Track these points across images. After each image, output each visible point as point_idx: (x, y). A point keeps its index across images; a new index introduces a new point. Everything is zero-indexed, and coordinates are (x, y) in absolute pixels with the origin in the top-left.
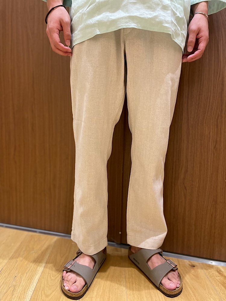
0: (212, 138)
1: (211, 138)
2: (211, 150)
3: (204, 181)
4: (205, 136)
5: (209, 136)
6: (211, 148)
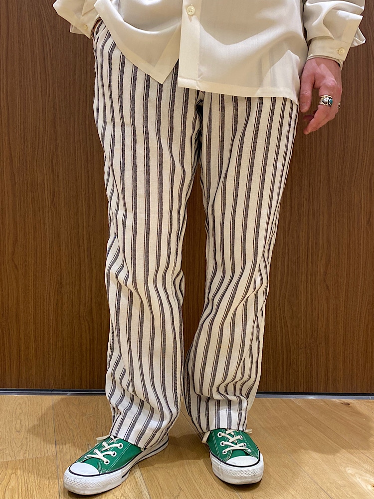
0: (364, 208)
2: (363, 226)
3: (354, 274)
4: (354, 206)
5: (360, 206)
6: (363, 222)
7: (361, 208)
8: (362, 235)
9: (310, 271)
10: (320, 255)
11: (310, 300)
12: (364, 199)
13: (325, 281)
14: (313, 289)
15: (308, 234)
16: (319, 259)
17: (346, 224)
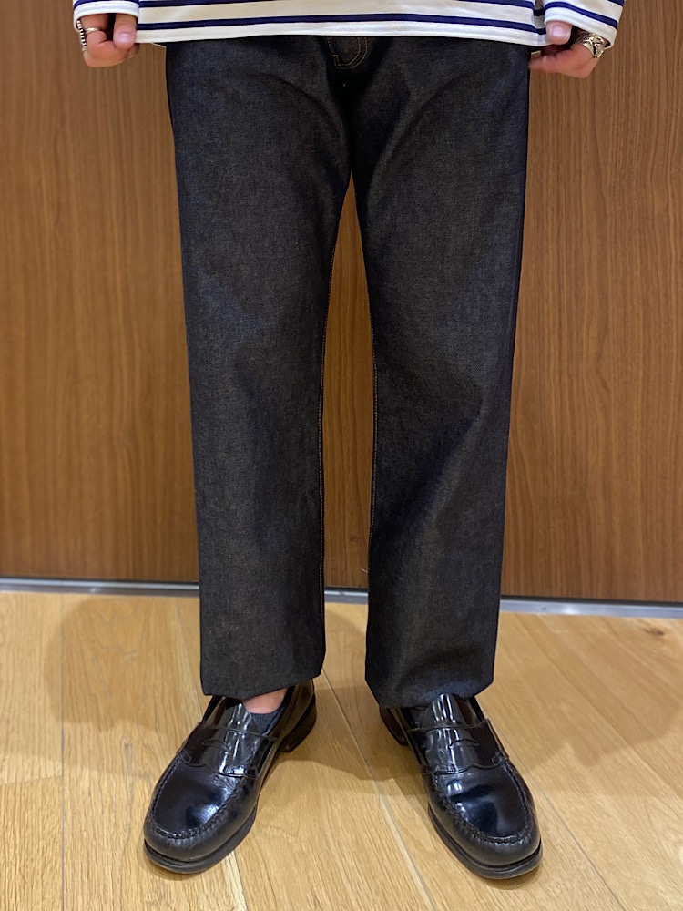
0: (675, 224)
1: (672, 224)
2: (674, 261)
3: (660, 358)
4: (653, 219)
5: (665, 219)
6: (673, 252)
7: (668, 224)
8: (673, 279)
9: (565, 350)
10: (586, 319)
11: (568, 412)
12: (674, 206)
13: (598, 372)
14: (575, 386)
15: (559, 278)
16: (584, 327)
17: (639, 257)
